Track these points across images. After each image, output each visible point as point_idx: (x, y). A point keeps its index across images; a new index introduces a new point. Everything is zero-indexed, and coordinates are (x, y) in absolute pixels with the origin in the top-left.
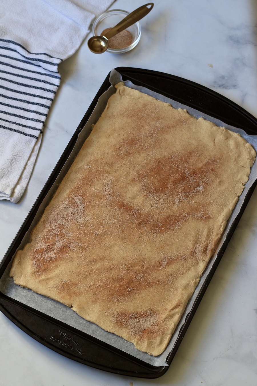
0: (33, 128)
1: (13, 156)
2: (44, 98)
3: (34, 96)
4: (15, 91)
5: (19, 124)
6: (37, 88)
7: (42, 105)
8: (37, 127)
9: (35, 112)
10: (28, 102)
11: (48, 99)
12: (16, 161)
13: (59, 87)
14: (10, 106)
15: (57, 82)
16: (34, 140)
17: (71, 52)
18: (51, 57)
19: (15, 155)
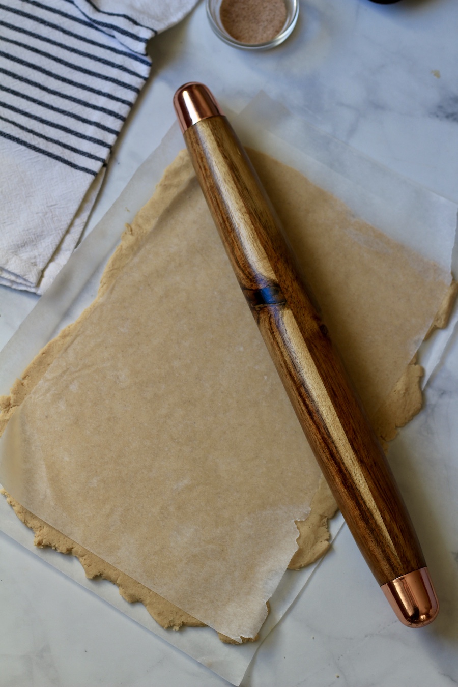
0: (90, 156)
1: (48, 206)
2: (117, 99)
3: (99, 93)
4: (64, 80)
5: (65, 146)
6: (106, 78)
7: (111, 113)
8: (98, 155)
9: (98, 125)
10: (86, 104)
11: (123, 102)
12: (52, 215)
13: (148, 81)
15: (143, 70)
16: (90, 178)
17: (175, 18)
18: (136, 23)
19: (52, 206)
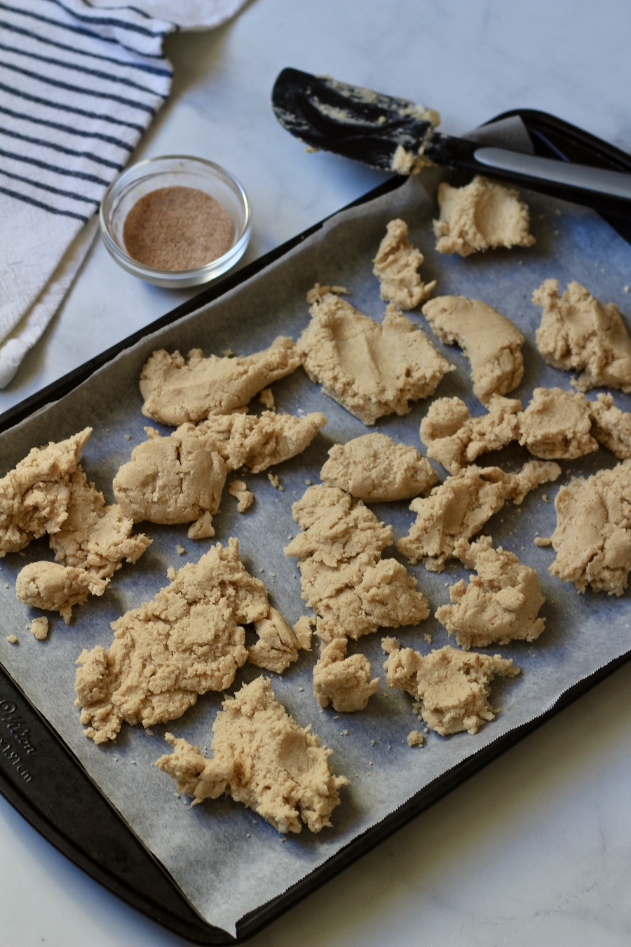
0: (77, 197)
1: (8, 265)
2: (120, 123)
3: (92, 115)
4: (38, 100)
5: (37, 185)
6: (103, 96)
7: (110, 140)
8: (89, 195)
9: (89, 156)
10: (72, 131)
11: (130, 125)
12: (15, 275)
13: (168, 101)
14: (18, 136)
15: (161, 85)
16: (76, 224)
17: (211, 20)
18: (146, 16)
19: (14, 264)
